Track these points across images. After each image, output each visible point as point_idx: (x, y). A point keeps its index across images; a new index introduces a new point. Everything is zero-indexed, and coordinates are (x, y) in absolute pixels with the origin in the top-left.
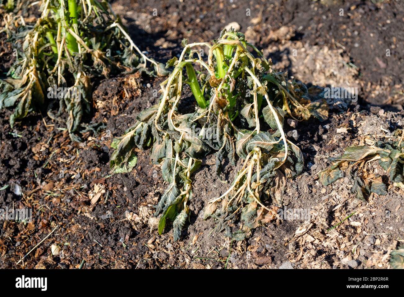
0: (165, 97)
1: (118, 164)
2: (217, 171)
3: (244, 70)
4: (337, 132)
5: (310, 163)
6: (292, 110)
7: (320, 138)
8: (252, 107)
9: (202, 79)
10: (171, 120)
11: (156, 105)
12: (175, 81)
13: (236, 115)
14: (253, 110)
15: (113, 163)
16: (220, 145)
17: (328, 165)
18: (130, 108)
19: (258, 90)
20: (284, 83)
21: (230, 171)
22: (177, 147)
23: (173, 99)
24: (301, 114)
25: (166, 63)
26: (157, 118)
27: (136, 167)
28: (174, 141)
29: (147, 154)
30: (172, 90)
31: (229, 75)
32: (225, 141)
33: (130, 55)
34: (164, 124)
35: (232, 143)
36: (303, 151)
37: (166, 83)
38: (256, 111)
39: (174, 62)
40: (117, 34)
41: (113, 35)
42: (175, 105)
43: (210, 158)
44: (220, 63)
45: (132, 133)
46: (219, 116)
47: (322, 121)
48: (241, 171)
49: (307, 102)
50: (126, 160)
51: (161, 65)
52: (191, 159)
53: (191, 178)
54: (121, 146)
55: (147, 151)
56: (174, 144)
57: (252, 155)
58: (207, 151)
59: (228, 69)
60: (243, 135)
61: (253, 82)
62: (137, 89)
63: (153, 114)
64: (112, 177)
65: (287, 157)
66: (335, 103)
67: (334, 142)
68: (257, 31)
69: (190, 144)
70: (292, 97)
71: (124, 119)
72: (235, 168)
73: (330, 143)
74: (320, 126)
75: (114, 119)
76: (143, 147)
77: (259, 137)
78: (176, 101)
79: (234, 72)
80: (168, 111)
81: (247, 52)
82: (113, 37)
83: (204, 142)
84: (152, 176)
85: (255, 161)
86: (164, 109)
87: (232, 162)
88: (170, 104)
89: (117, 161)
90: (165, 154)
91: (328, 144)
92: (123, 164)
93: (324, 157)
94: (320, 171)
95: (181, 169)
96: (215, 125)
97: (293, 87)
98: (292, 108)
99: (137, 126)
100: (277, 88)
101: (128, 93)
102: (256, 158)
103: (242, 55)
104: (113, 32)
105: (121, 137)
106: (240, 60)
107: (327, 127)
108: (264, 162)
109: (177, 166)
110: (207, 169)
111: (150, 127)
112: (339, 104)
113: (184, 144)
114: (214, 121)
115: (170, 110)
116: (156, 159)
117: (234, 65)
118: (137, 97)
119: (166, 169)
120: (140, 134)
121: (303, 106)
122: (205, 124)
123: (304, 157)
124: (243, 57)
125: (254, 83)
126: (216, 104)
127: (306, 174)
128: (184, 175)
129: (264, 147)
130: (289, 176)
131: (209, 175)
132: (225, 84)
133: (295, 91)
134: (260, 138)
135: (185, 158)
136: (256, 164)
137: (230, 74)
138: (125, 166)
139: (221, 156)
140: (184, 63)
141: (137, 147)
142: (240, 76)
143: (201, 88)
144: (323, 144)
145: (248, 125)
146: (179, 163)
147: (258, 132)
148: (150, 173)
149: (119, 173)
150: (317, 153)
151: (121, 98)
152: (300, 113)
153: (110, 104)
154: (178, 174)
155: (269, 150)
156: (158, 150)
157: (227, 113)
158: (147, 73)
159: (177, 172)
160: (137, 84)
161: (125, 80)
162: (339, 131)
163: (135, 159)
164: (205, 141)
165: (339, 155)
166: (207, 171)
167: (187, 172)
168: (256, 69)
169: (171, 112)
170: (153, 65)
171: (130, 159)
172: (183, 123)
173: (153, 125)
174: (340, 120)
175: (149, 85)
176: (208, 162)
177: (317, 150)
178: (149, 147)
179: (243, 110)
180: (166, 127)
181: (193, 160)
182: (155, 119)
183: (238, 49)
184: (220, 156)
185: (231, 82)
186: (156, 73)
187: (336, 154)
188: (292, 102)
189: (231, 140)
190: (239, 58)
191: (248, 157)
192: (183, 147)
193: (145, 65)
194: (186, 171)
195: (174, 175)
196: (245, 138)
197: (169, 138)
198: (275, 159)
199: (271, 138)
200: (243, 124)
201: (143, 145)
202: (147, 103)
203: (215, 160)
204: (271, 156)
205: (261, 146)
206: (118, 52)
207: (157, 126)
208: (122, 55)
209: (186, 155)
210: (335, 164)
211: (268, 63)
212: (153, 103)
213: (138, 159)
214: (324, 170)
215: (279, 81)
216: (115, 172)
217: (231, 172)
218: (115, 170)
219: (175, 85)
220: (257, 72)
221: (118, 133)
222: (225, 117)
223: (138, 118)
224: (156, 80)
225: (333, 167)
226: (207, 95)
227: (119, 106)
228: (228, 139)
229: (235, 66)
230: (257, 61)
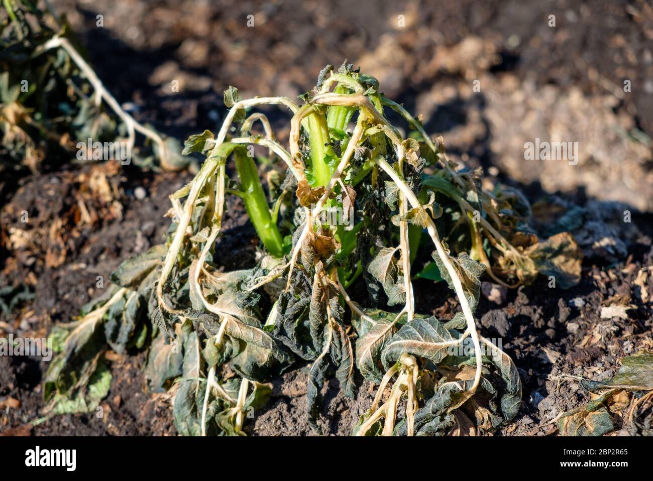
0: (182, 229)
1: (63, 390)
2: (310, 413)
3: (377, 166)
4: (603, 316)
5: (537, 394)
6: (492, 260)
7: (561, 331)
8: (397, 255)
9: (272, 181)
10: (198, 287)
11: (159, 248)
12: (207, 189)
13: (357, 274)
14: (399, 263)
15: (52, 388)
16: (317, 348)
17: (580, 398)
18: (93, 250)
19: (410, 216)
20: (473, 196)
21: (341, 411)
22: (211, 352)
23: (203, 234)
24: (515, 271)
25: (186, 143)
26: (162, 280)
27: (109, 399)
28: (203, 337)
29: (135, 366)
30: (199, 211)
31: (339, 180)
32: (330, 338)
33: (93, 116)
34: (180, 294)
35: (347, 344)
36: (520, 363)
37: (185, 194)
38: (405, 264)
39: (203, 143)
40: (63, 65)
41: (52, 67)
42: (206, 249)
43: (292, 379)
44: (319, 150)
45: (99, 313)
46: (316, 277)
47: (565, 288)
48: (368, 412)
49: (530, 240)
50: (84, 380)
51: (172, 143)
52: (245, 382)
53: (246, 428)
54: (72, 347)
55: (136, 359)
56: (203, 345)
57: (396, 375)
58: (286, 363)
59: (338, 163)
60: (374, 323)
61: (398, 197)
62: (112, 202)
63: (151, 269)
64: (48, 423)
65: (481, 381)
66: (598, 241)
67: (594, 341)
68: (407, 48)
69: (242, 344)
70: (492, 230)
71: (78, 276)
72: (354, 405)
73: (584, 342)
74: (561, 300)
75: (55, 276)
76: (126, 348)
77: (412, 329)
78: (209, 238)
79: (351, 170)
80: (190, 263)
81: (383, 124)
82: (52, 73)
83: (277, 341)
84: (148, 422)
85: (404, 388)
86: (179, 259)
87: (346, 389)
88: (194, 246)
89: (61, 384)
90: (181, 368)
91: (581, 346)
92: (76, 392)
93: (569, 378)
94: (560, 415)
95: (222, 407)
96: (305, 299)
97: (494, 204)
98: (493, 255)
99: (112, 296)
100: (457, 207)
101: (89, 212)
102: (406, 383)
103: (372, 131)
104: (51, 59)
105: (72, 324)
106: (367, 142)
107: (579, 302)
108: (424, 392)
109: (212, 398)
110: (285, 406)
111: (143, 302)
112: (608, 246)
113: (228, 344)
114: (303, 288)
115: (194, 261)
116: (157, 380)
117: (353, 154)
118: (111, 222)
119: (184, 405)
120: (118, 317)
121: (520, 252)
122: (280, 297)
123: (522, 379)
124: (374, 135)
125: (401, 198)
126: (308, 249)
127: (526, 420)
128: (229, 422)
129: (425, 354)
130: (484, 425)
131: (288, 421)
132: (329, 201)
133: (501, 215)
134: (415, 331)
135: (231, 379)
136: (406, 397)
137: (343, 176)
138: (81, 394)
139: (321, 375)
140: (230, 147)
141: (110, 348)
142: (367, 180)
143: (271, 206)
144: (568, 347)
145: (387, 299)
146: (215, 392)
147: (410, 317)
148: (142, 413)
149: (65, 414)
150: (554, 370)
151: (71, 223)
152: (513, 268)
153: (44, 238)
154: (213, 419)
155: (436, 362)
156: (163, 360)
157: (335, 271)
158: (138, 162)
159: (212, 413)
160: (112, 190)
161: (81, 178)
162: (607, 312)
163: (106, 377)
164: (282, 338)
165: (606, 375)
166: (285, 412)
167: (235, 415)
168: (405, 162)
169: (198, 266)
170: (151, 142)
171: (94, 378)
172: (225, 293)
173: (151, 297)
174: (608, 285)
175: (140, 193)
176: (288, 389)
177: (553, 361)
178: (142, 350)
179: (374, 263)
180: (184, 302)
181: (250, 385)
182: (157, 284)
183: (361, 117)
184: (317, 374)
185: (344, 195)
186: (157, 162)
187: (598, 372)
188: (494, 241)
189: (345, 337)
190: (364, 136)
191: (386, 378)
192: (227, 351)
193: (130, 142)
194: (234, 411)
195: (203, 421)
196: (377, 330)
197: (192, 329)
198: (451, 385)
199: (441, 332)
200: (375, 296)
201: (127, 344)
202: (135, 236)
203: (303, 384)
204: (441, 376)
205: (418, 353)
206: (64, 107)
207: (161, 301)
208: (75, 115)
209: (233, 371)
210: (597, 398)
211: (434, 148)
212: (151, 239)
213: (115, 378)
214: (572, 411)
215: (462, 192)
216: (55, 410)
217: (344, 414)
218: (56, 405)
219: (206, 199)
220: (407, 170)
221: (63, 312)
222: (330, 280)
223: (115, 279)
224: (159, 179)
225: (591, 405)
226: (284, 223)
227: (66, 244)
228: (338, 333)
229: (356, 157)
230: (408, 146)
